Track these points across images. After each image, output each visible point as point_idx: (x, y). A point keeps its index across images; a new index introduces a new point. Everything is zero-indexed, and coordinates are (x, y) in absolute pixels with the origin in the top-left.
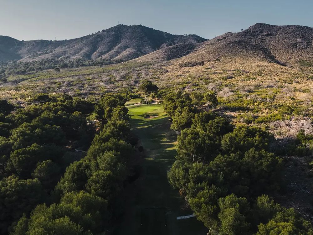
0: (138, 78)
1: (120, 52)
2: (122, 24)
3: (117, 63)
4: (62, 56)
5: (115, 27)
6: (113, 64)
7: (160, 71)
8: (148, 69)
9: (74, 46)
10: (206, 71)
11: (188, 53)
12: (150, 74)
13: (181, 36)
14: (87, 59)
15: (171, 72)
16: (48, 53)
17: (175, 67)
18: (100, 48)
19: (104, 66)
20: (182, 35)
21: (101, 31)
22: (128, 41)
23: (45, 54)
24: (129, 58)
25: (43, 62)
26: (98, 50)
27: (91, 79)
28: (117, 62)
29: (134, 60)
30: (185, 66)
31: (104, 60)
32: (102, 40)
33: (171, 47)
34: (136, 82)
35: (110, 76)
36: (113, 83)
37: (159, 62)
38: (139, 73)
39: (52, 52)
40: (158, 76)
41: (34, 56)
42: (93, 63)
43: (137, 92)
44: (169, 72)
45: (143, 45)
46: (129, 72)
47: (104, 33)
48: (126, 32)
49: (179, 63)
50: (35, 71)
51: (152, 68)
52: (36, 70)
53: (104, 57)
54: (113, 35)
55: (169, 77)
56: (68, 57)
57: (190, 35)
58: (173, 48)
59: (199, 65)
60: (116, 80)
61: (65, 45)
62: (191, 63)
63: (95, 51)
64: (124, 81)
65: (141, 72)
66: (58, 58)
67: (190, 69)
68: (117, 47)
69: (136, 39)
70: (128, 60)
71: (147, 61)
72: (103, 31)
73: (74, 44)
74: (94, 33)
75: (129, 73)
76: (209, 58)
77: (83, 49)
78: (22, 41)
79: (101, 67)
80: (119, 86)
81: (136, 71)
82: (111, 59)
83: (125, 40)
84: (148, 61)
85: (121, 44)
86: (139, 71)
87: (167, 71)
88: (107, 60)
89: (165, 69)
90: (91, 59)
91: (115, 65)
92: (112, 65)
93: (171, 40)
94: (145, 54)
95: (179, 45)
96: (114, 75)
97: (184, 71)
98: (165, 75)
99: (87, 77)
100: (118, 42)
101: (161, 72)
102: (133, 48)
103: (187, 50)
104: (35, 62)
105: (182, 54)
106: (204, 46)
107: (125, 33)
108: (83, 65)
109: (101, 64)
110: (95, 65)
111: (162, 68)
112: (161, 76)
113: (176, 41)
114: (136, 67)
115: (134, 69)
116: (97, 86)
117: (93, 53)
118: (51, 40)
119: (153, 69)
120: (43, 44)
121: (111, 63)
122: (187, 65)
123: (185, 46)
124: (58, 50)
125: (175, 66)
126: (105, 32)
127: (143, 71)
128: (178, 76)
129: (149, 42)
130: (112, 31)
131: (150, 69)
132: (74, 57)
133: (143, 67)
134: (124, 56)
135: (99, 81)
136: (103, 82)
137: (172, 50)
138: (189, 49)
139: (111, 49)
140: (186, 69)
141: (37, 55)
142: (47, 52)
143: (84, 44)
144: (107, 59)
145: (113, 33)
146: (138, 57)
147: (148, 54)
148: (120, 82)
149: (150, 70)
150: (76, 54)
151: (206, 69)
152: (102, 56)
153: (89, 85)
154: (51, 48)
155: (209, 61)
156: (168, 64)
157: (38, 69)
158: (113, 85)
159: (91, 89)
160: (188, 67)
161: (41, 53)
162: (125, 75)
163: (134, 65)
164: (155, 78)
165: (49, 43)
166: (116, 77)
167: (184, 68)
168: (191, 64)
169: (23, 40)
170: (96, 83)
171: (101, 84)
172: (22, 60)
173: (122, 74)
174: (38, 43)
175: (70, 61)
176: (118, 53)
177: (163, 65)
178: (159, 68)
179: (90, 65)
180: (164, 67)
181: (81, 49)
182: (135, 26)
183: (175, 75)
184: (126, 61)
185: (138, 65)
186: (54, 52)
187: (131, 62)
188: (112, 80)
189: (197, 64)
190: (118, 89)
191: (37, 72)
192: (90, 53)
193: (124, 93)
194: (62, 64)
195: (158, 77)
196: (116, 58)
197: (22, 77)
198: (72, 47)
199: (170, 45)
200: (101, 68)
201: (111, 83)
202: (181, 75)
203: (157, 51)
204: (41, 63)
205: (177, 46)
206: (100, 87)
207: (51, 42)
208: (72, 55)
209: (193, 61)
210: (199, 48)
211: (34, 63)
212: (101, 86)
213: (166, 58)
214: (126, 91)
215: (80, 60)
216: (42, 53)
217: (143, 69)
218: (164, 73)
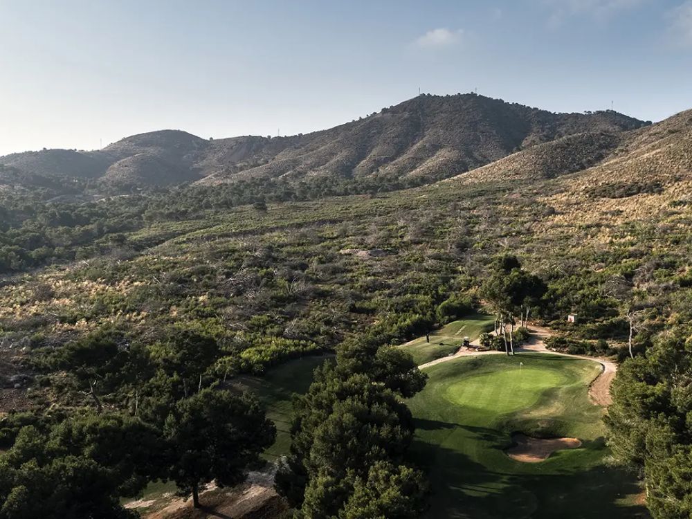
0: (469, 233)
1: (421, 159)
2: (429, 94)
3: (413, 187)
4: (288, 171)
5: (411, 101)
6: (403, 189)
7: (531, 211)
8: (496, 204)
9: (318, 147)
10: (675, 210)
11: (600, 158)
12: (504, 219)
13: (576, 116)
14: (342, 177)
15: (563, 214)
16: (259, 165)
17: (573, 199)
18: (374, 152)
19: (379, 194)
20: (578, 114)
21: (379, 111)
22: (441, 132)
23: (252, 167)
24: (445, 175)
25: (242, 187)
26: (369, 156)
27: (337, 238)
28: (414, 184)
29: (455, 178)
30: (605, 197)
31: (382, 179)
32: (379, 133)
33: (554, 142)
34: (463, 247)
35: (391, 227)
36: (395, 251)
37: (521, 183)
38: (470, 218)
39: (267, 162)
40: (527, 225)
41: (228, 172)
42: (355, 189)
43: (469, 287)
44: (557, 214)
45: (479, 141)
46: (441, 215)
47: (385, 115)
48: (438, 111)
49: (583, 187)
50: (213, 210)
51: (507, 200)
52: (216, 207)
53: (382, 171)
54: (405, 120)
55: (559, 229)
56: (300, 173)
57: (599, 112)
58: (557, 147)
59: (647, 192)
60: (405, 239)
61: (297, 145)
62: (620, 188)
63: (364, 158)
64: (428, 242)
65: (475, 212)
66: (276, 176)
67: (619, 204)
68: (415, 147)
69: (461, 127)
70: (441, 179)
71: (489, 180)
72: (384, 110)
73: (317, 143)
74: (364, 117)
75: (443, 216)
76: (675, 171)
77: (336, 154)
78: (209, 139)
79: (371, 198)
80: (411, 262)
81: (463, 209)
82: (400, 176)
83: (435, 130)
84: (492, 182)
85: (425, 139)
86: (470, 209)
87: (553, 212)
88: (389, 180)
89: (545, 205)
90: (351, 178)
91: (408, 191)
92: (401, 191)
93: (548, 126)
94: (482, 163)
95: (575, 138)
96: (401, 223)
97: (604, 209)
98: (549, 223)
99: (328, 231)
100: (417, 135)
101: (535, 214)
102: (454, 150)
103: (597, 149)
104: (224, 188)
105: (584, 160)
106: (644, 137)
107: (435, 114)
108: (331, 193)
109: (372, 189)
110: (358, 194)
111: (536, 202)
112: (536, 228)
113: (562, 130)
114: (461, 198)
115: (456, 205)
116: (345, 265)
117: (358, 163)
118: (269, 137)
119: (510, 205)
120: (252, 146)
121: (399, 187)
122: (608, 191)
123: (590, 141)
124: (282, 158)
125: (573, 194)
126: (389, 114)
127: (481, 211)
128: (589, 227)
129: (494, 132)
130: (405, 110)
131: (500, 204)
132: (315, 174)
133: (479, 198)
134: (431, 169)
135: (356, 245)
136: (365, 247)
137: (555, 150)
138: (601, 147)
139: (400, 152)
140: (611, 204)
141: (236, 169)
142: (256, 162)
143: (339, 142)
144: (389, 177)
145: (406, 115)
146: (466, 170)
147: (493, 163)
148: (416, 249)
149: (501, 207)
150: (319, 166)
151: (675, 204)
152: (378, 171)
153: (324, 259)
154: (268, 154)
155: (678, 180)
156: (551, 190)
157: (220, 206)
158: (394, 259)
159: (327, 276)
160: (614, 198)
161: (245, 166)
162: (432, 222)
163: (455, 193)
164: (519, 233)
165: (263, 143)
166: (405, 232)
167: (601, 203)
168: (622, 190)
169: (211, 138)
170: (347, 251)
171: (358, 254)
172: (202, 181)
173: (423, 220)
174: (240, 143)
175: (301, 183)
176: (416, 161)
177: (537, 193)
178: (526, 200)
179: (346, 193)
180: (540, 199)
181: (333, 154)
182: (459, 97)
183: (579, 223)
184: (435, 181)
185: (466, 191)
186: (271, 162)
187: (449, 185)
188: (393, 241)
189: (639, 190)
190: (409, 274)
191: (216, 213)
192: (351, 162)
193: (426, 294)
194: (281, 190)
195: (528, 230)
196: (411, 173)
197: (174, 226)
198: (312, 150)
199: (549, 138)
200: (373, 201)
201: (388, 252)
202: (598, 225)
203: (516, 154)
204: (235, 189)
205: (569, 139)
206: (353, 267)
207: (267, 141)
208: (311, 169)
209: (627, 179)
210: (631, 143)
211: (221, 188)
212: (357, 264)
213: (539, 172)
214: (433, 285)
215: (326, 179)
216: (246, 164)
217: (482, 203)
218: (544, 216)
